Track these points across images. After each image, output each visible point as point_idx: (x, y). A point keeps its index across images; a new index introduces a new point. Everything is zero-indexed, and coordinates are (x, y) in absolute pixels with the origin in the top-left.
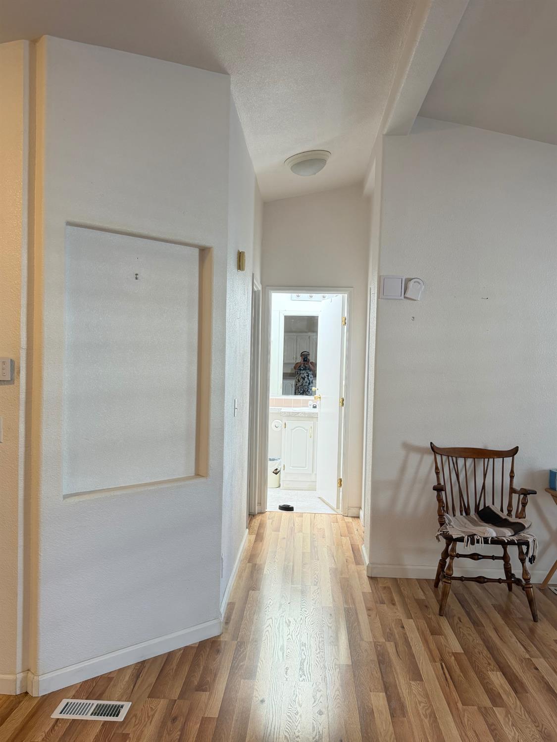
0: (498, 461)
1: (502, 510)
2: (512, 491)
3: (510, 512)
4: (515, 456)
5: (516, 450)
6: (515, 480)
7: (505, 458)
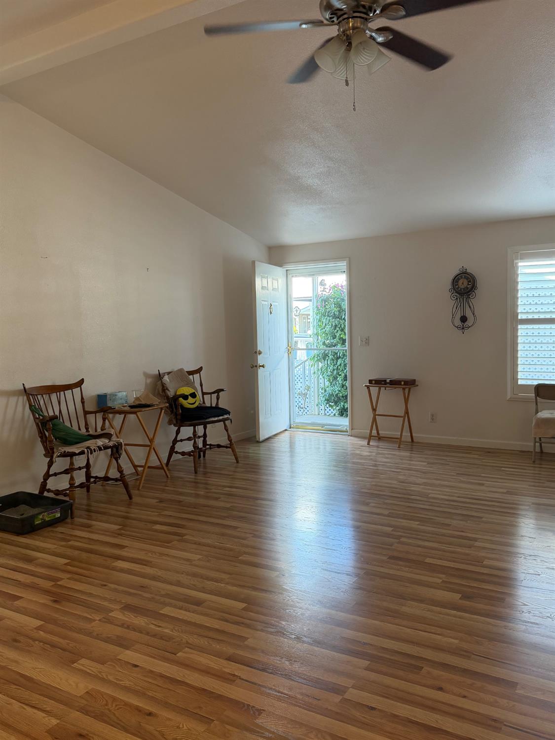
0: (68, 393)
1: (80, 429)
2: (86, 413)
3: (87, 429)
4: (82, 386)
5: (82, 381)
6: (85, 404)
7: (73, 390)
